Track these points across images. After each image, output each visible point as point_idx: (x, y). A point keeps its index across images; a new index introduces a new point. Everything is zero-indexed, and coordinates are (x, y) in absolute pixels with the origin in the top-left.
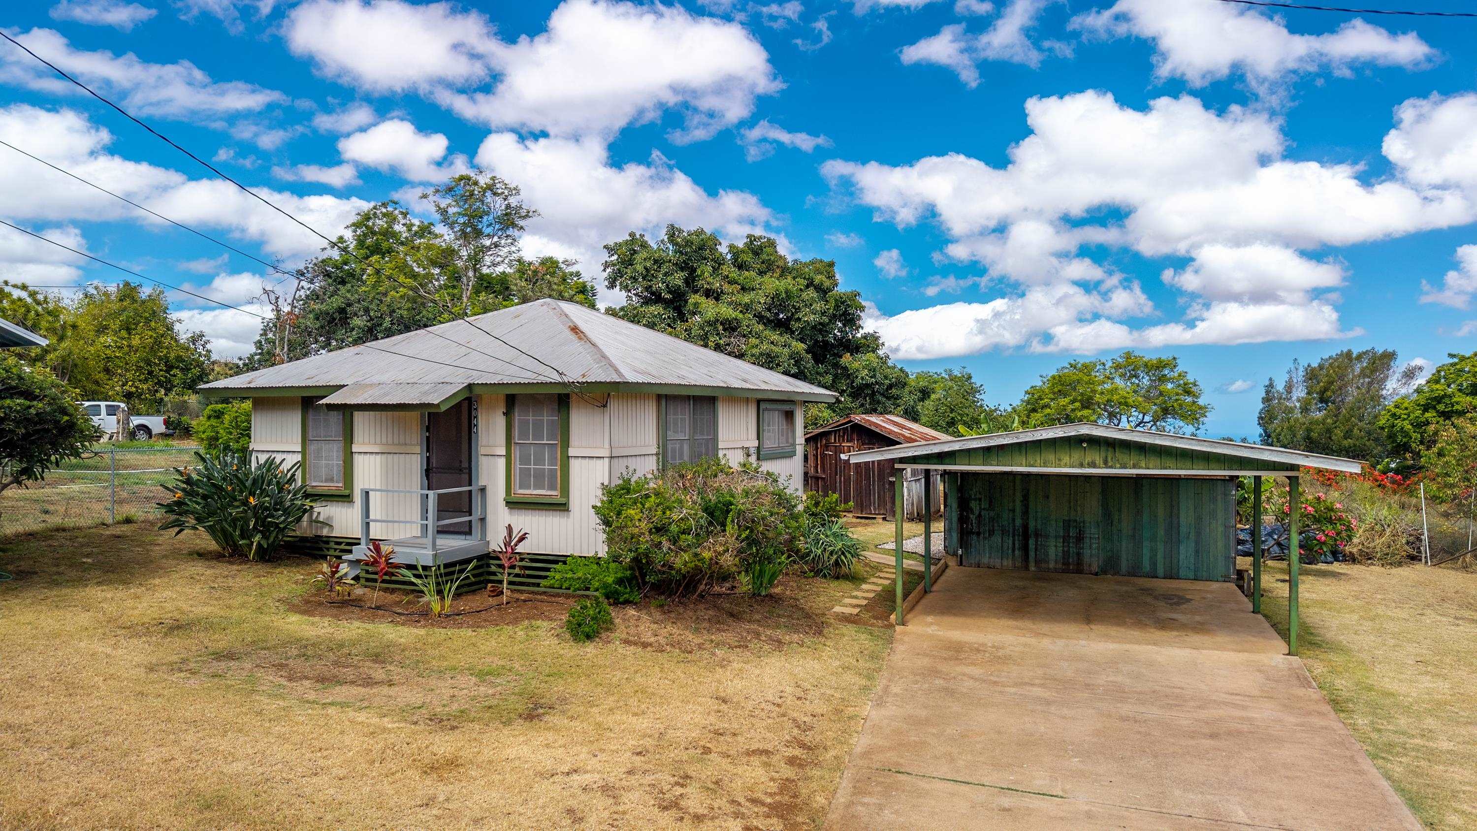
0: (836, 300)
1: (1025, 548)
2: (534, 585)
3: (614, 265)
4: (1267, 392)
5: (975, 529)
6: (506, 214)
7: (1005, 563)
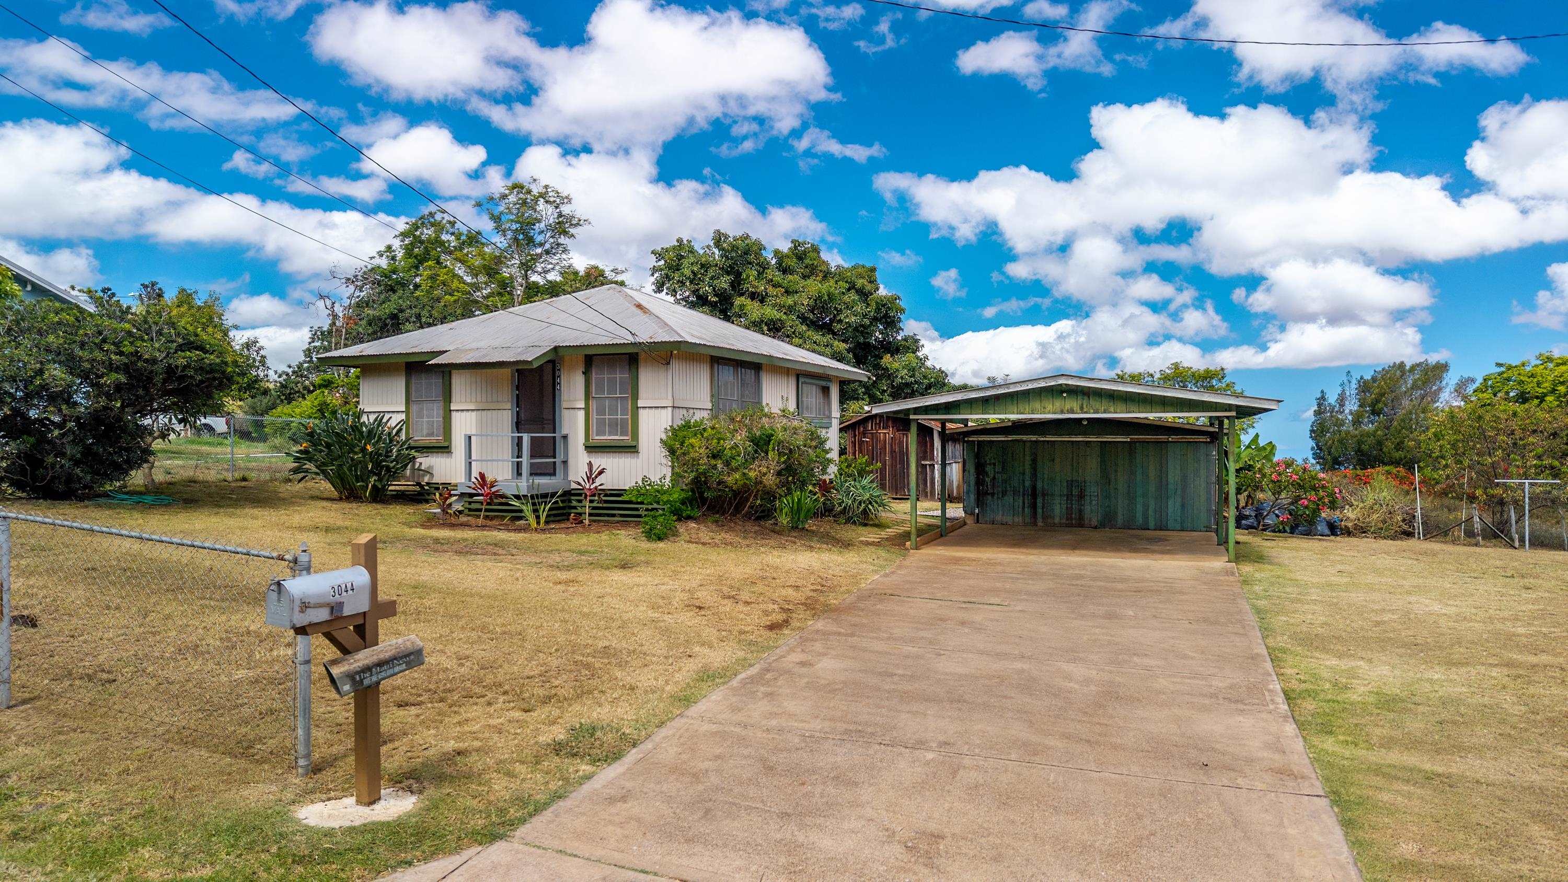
0: (877, 303)
1: (1034, 507)
2: (608, 515)
3: (661, 270)
4: (1319, 405)
5: (990, 491)
6: (559, 223)
7: (1016, 520)
